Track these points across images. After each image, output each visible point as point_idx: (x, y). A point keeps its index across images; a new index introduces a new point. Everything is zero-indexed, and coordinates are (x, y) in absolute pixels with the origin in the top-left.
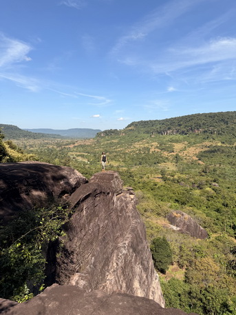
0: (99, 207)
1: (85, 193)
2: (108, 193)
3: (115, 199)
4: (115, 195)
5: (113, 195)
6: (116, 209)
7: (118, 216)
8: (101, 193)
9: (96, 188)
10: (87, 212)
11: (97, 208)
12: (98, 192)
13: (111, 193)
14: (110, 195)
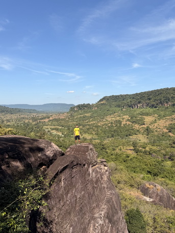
0: (76, 178)
1: (63, 165)
2: (84, 165)
3: (90, 170)
4: (91, 166)
5: (89, 167)
6: (92, 180)
7: (93, 188)
8: (77, 164)
9: (73, 159)
10: (65, 183)
11: (74, 179)
12: (75, 164)
13: (86, 165)
14: (86, 166)
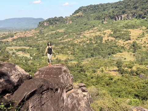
0: (47, 105)
1: (30, 90)
2: (57, 90)
3: (65, 95)
4: (65, 91)
5: (63, 92)
6: (67, 107)
8: (48, 89)
9: (42, 83)
11: (45, 106)
12: (45, 88)
13: (59, 89)
14: (59, 91)
